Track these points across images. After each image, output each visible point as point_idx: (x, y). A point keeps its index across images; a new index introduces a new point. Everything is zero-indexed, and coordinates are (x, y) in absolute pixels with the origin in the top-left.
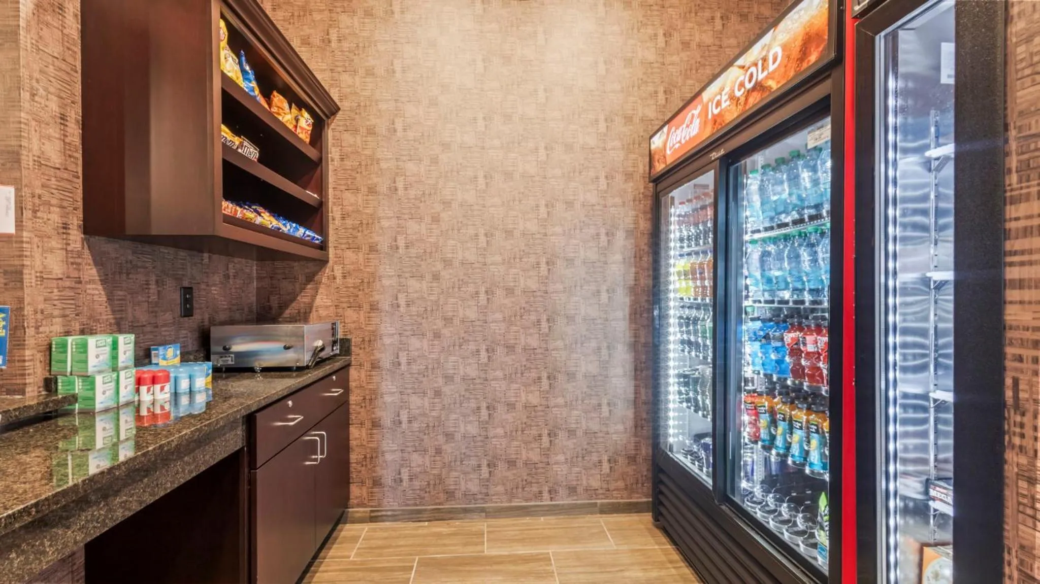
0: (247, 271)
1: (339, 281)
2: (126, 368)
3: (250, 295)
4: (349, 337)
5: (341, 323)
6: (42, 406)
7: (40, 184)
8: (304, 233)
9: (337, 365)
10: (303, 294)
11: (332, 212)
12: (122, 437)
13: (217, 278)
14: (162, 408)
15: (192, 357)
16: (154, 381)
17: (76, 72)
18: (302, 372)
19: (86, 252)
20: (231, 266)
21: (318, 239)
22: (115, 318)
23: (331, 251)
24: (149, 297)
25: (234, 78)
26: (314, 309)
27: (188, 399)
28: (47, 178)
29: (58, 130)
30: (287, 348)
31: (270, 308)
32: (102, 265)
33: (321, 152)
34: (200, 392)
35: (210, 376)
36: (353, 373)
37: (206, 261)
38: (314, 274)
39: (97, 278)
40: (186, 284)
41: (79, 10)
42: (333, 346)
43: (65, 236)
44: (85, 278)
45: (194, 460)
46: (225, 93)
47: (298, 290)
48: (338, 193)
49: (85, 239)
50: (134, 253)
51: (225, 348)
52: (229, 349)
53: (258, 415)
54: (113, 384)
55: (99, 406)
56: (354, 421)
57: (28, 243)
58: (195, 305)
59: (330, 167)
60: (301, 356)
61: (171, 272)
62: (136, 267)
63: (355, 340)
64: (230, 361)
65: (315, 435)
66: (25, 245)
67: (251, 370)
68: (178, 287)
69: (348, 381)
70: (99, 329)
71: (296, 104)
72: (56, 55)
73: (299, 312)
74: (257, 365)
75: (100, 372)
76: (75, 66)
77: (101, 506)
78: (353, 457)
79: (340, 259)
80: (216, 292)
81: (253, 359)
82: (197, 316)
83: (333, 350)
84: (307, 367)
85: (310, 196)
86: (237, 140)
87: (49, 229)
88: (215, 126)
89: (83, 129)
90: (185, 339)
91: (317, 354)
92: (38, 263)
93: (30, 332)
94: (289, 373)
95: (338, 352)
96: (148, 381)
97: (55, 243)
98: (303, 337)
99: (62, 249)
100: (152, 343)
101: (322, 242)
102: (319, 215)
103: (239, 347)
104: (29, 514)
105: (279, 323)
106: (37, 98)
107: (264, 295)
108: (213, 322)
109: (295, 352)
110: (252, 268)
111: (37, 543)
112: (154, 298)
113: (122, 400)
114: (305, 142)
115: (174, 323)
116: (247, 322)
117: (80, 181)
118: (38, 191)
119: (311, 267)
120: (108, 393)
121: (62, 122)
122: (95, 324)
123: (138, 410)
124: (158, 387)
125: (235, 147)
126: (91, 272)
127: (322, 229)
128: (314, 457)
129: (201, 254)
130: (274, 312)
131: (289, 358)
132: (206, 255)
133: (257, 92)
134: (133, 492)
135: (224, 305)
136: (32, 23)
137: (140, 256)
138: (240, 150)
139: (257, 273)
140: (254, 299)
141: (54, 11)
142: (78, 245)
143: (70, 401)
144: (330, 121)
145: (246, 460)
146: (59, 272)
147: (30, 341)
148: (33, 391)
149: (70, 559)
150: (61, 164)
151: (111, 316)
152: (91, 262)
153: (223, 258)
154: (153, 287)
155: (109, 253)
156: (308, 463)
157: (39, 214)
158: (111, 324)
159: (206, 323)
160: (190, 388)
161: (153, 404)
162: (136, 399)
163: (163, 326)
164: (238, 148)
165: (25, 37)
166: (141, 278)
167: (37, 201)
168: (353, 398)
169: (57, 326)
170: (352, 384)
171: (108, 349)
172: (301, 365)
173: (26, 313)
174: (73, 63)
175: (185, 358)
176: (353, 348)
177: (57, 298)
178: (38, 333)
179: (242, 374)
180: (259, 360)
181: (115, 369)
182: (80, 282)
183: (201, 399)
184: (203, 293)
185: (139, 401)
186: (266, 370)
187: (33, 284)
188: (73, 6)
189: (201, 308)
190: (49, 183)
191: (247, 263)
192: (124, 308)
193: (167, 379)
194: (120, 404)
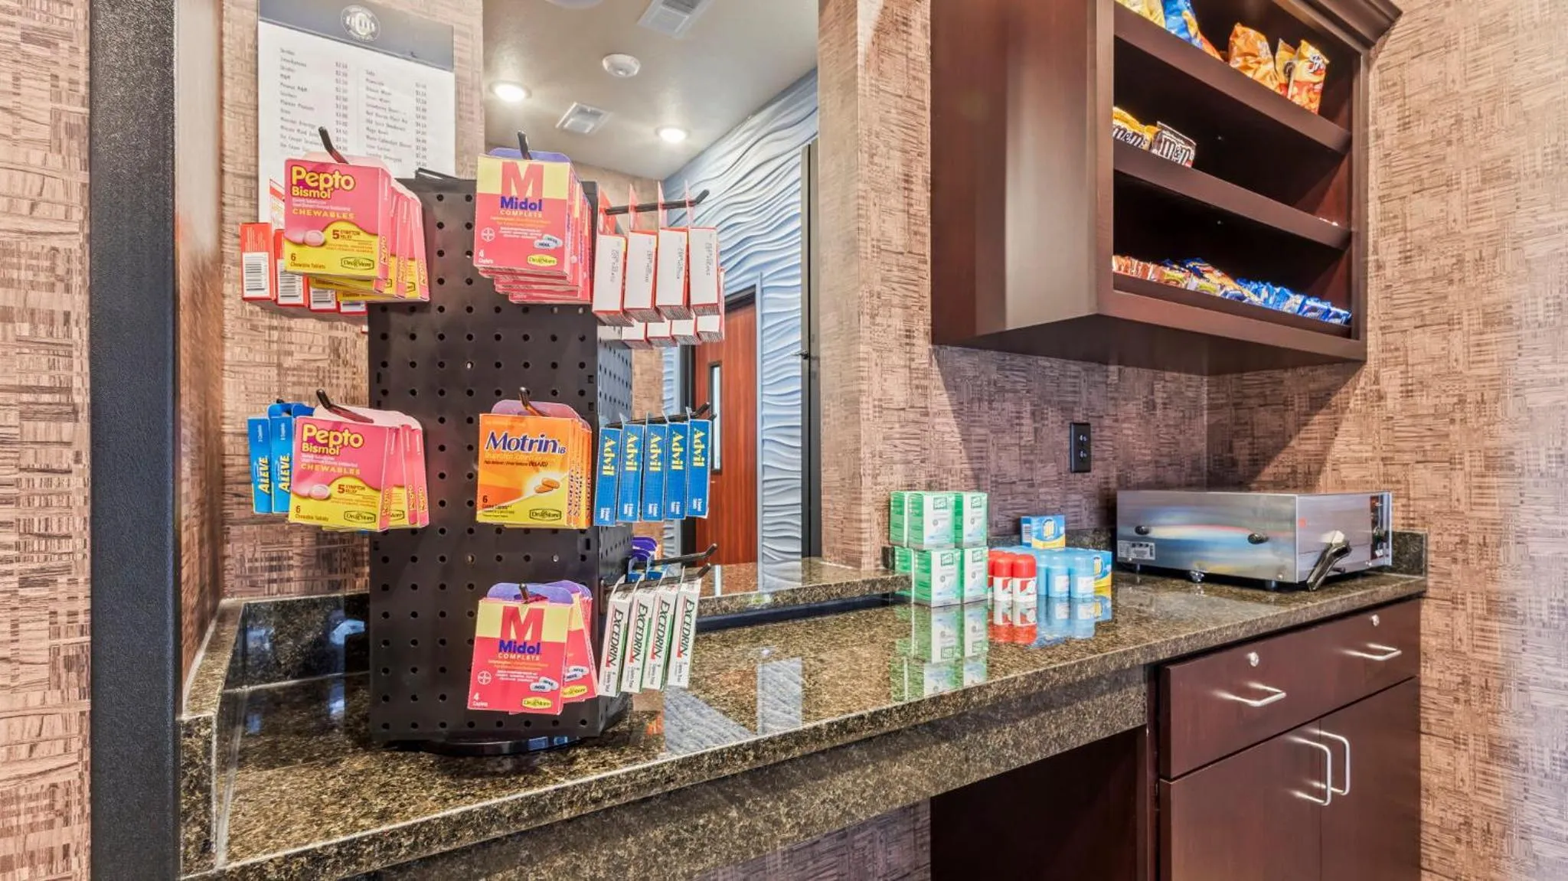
0: (1190, 394)
1: (1392, 403)
2: (975, 545)
3: (1196, 438)
4: (1419, 531)
5: (1397, 497)
6: (868, 586)
7: (879, 278)
8: (1303, 305)
9: (1386, 591)
10: (1302, 435)
11: (1376, 252)
12: (968, 653)
13: (1132, 408)
14: (1023, 617)
15: (1086, 540)
16: (1013, 571)
17: (924, 109)
18: (1290, 596)
19: (935, 368)
20: (1158, 386)
21: (1337, 316)
22: (973, 469)
23: (1373, 340)
24: (1021, 438)
25: (1145, 13)
26: (1328, 467)
27: (1067, 610)
28: (887, 268)
29: (901, 199)
30: (1255, 540)
31: (1234, 463)
32: (956, 388)
33: (1350, 128)
34: (1084, 601)
35: (1109, 577)
36: (1431, 616)
37: (1114, 378)
38: (1329, 392)
39: (949, 408)
40: (1079, 418)
41: (929, 17)
42: (1374, 548)
43: (908, 348)
44: (934, 408)
45: (1038, 729)
46: (1122, 48)
47: (1291, 426)
48: (1395, 206)
49: (934, 350)
50: (1000, 368)
51: (1138, 530)
52: (1146, 532)
53: (1173, 669)
54: (956, 567)
55: (936, 599)
56: (1434, 730)
57: (865, 359)
58: (1094, 452)
59: (1373, 153)
60: (1288, 561)
61: (1056, 398)
62: (1002, 390)
63: (1436, 539)
64: (1148, 555)
65: (1320, 739)
66: (862, 363)
67: (1184, 575)
68: (1067, 423)
69: (1415, 630)
70: (950, 484)
71: (1286, 42)
72: (900, 92)
73: (1294, 472)
74: (1196, 569)
75: (939, 547)
76: (923, 101)
77: (869, 771)
78: (1431, 812)
79: (1396, 355)
80: (1130, 432)
81: (1191, 554)
82: (1097, 473)
83: (1374, 557)
84: (1303, 586)
85: (1320, 227)
86: (1148, 133)
87: (890, 340)
88: (1100, 111)
89: (932, 191)
90: (1077, 509)
91: (1330, 562)
92: (876, 387)
93: (867, 481)
94: (1261, 593)
95: (1388, 562)
96: (1005, 571)
97: (897, 359)
98: (1292, 520)
99: (905, 366)
100: (1025, 511)
101: (1348, 322)
102: (1344, 263)
103: (1169, 529)
104: (745, 759)
105: (1250, 490)
106: (876, 159)
107: (1221, 439)
108: (1125, 484)
109: (1274, 550)
110: (1199, 388)
111: (768, 805)
112: (1028, 438)
113: (969, 595)
114: (1309, 112)
115: (1059, 482)
116: (1189, 486)
117: (928, 267)
118: (877, 288)
119: (1323, 377)
120: (948, 580)
121: (906, 185)
122: (945, 476)
123: (991, 614)
124: (1017, 582)
125: (1145, 146)
126: (941, 400)
127: (1350, 294)
128: (1317, 784)
129: (1105, 367)
130: (1241, 469)
131: (1261, 562)
132: (1113, 368)
133: (1194, 28)
134: (922, 760)
135: (1145, 455)
136: (872, 55)
137: (1008, 373)
138: (1154, 151)
139: (1209, 398)
140: (1202, 446)
141: (897, 30)
142: (925, 360)
143: (902, 584)
144: (1372, 52)
145: (1149, 755)
146: (901, 399)
147: (867, 496)
148: (870, 563)
149: (912, 811)
150: (904, 246)
151: (966, 466)
152: (940, 384)
153: (1147, 373)
154: (1027, 421)
155: (964, 370)
156: (1300, 794)
157: (878, 320)
158: (966, 478)
159: (1113, 485)
160: (1069, 592)
161: (1011, 608)
162: (989, 596)
163: (1041, 485)
164: (1151, 147)
165: (864, 78)
166: (1009, 407)
167: (876, 301)
168: (1430, 675)
169: (898, 476)
170: (1428, 642)
171: (949, 513)
172: (1289, 579)
173: (862, 456)
174: (920, 98)
175: (1073, 539)
176: (1431, 557)
177: (898, 436)
178: (876, 484)
179: (1168, 581)
180: (1202, 558)
181: (958, 545)
182: (927, 414)
183: (1088, 615)
184: (1107, 433)
185: (993, 600)
186: (1211, 579)
187: (871, 417)
188: (921, 15)
189: (1104, 459)
190: (889, 274)
191: (1190, 379)
192: (984, 454)
193: (1032, 571)
194: (966, 601)
